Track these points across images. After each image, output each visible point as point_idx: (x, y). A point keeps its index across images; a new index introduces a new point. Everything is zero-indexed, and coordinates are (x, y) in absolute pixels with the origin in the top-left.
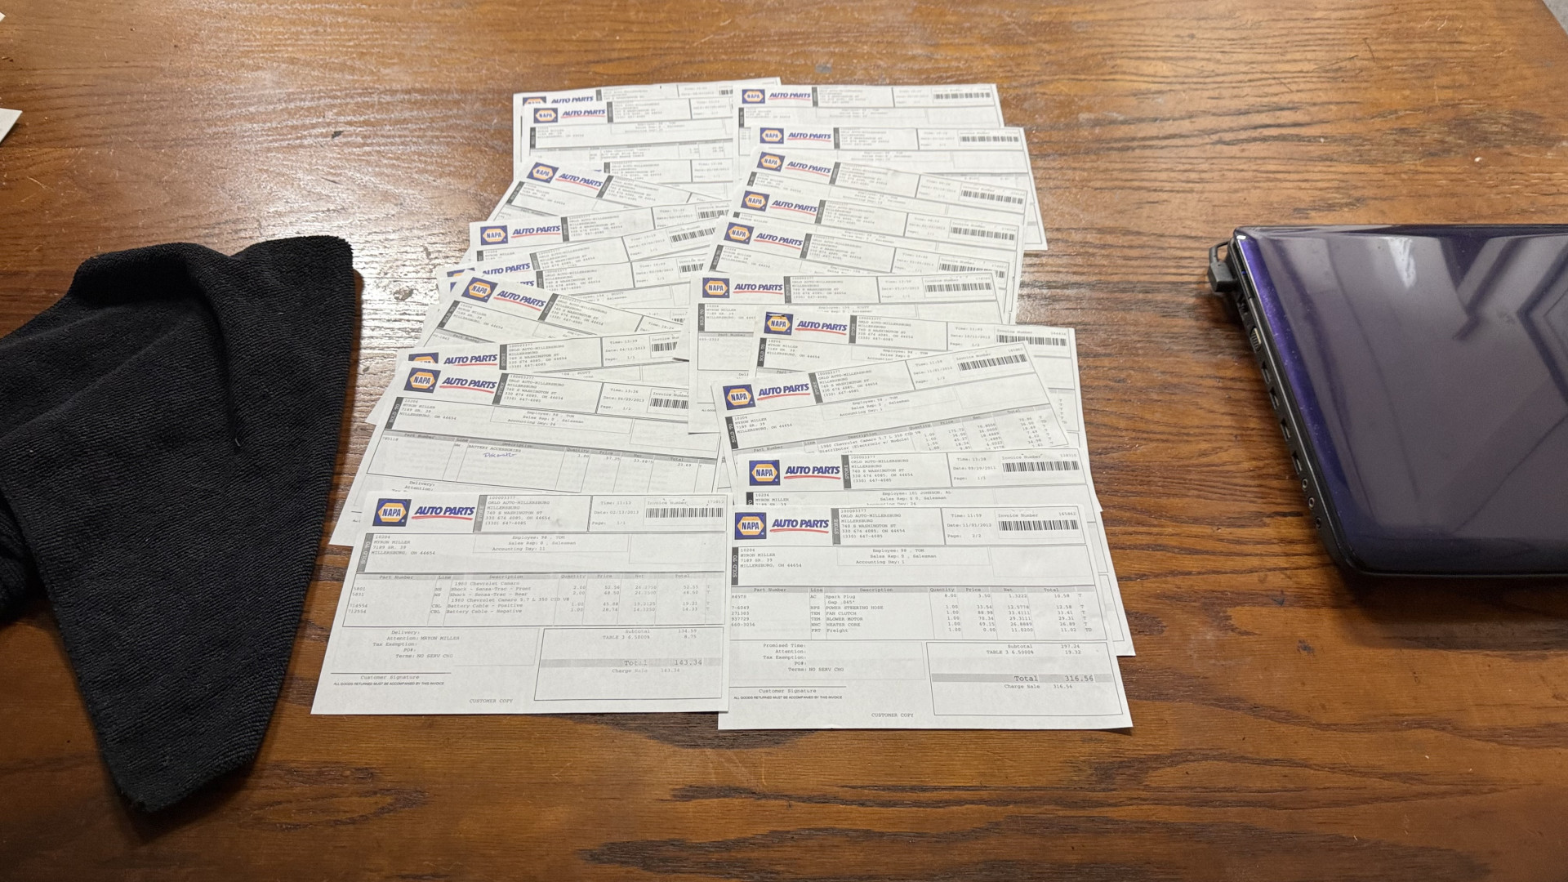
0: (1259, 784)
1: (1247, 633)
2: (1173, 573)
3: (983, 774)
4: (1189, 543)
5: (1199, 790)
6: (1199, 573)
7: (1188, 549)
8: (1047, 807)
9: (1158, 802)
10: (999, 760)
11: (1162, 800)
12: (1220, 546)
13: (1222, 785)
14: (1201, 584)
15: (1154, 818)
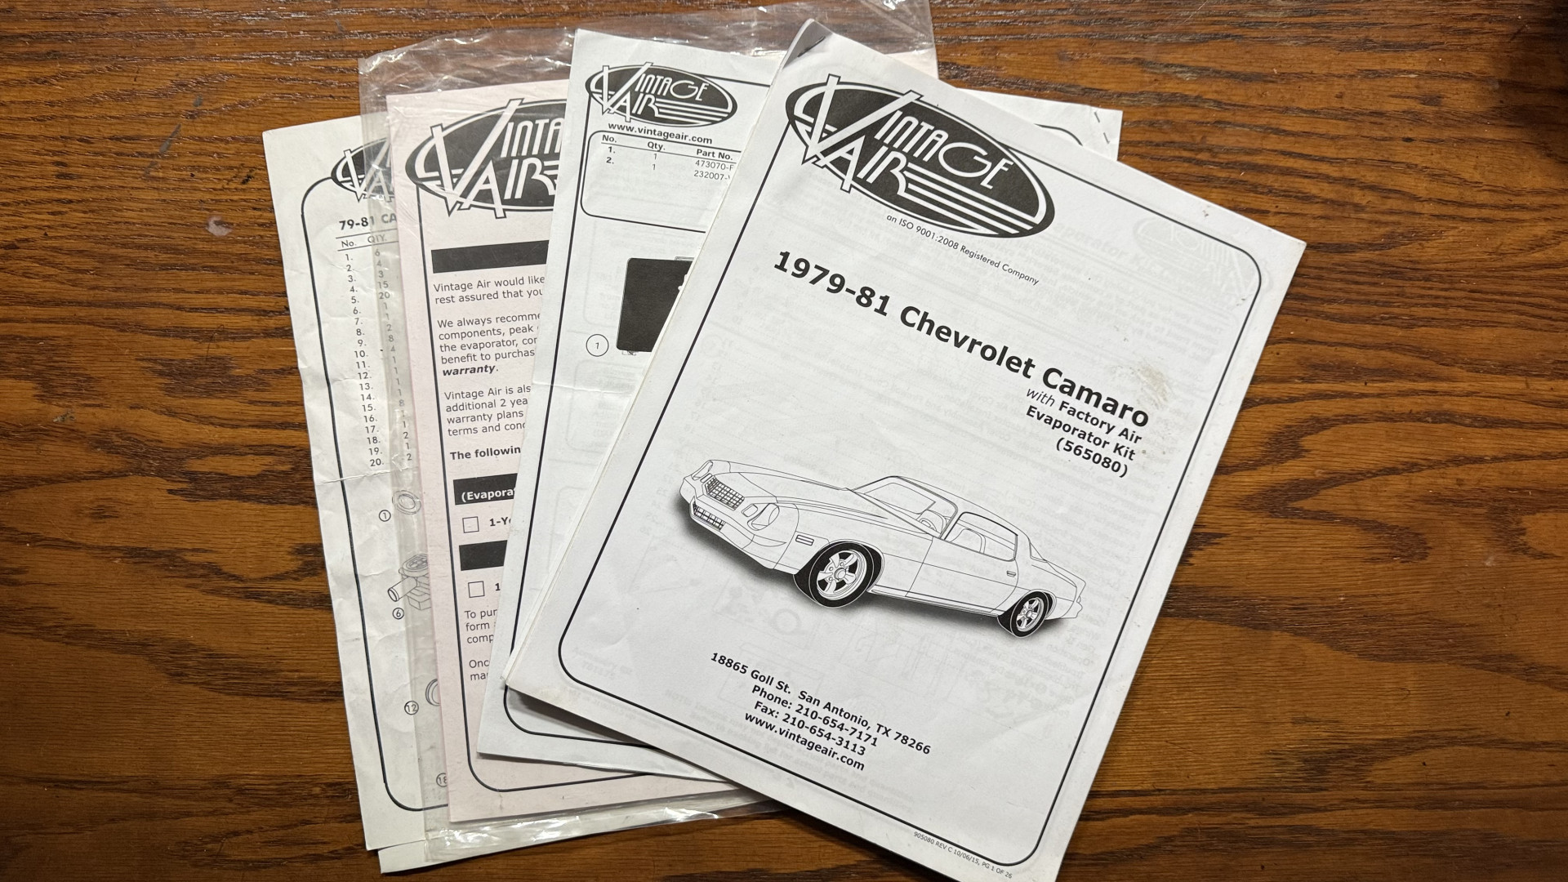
0: (1514, 778)
1: (1543, 556)
2: (1457, 461)
3: (1158, 774)
4: (1490, 408)
5: (1435, 787)
6: (1495, 459)
7: (1484, 419)
8: (1234, 815)
9: (1380, 803)
10: (1180, 753)
11: (1384, 801)
12: (1531, 413)
13: (1468, 779)
14: (1491, 476)
15: (1371, 827)
